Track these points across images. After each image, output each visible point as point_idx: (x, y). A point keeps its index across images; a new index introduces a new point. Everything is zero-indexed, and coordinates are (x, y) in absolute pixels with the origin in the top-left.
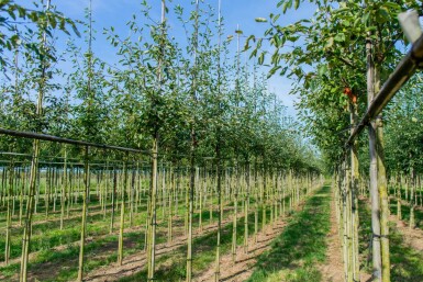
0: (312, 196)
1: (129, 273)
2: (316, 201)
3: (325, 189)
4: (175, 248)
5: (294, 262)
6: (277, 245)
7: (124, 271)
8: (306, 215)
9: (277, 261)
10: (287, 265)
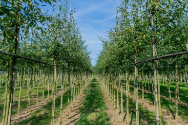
0: (91, 83)
1: (24, 119)
2: (93, 86)
3: (94, 80)
4: (41, 107)
5: (96, 110)
6: (85, 104)
7: (21, 118)
8: (92, 91)
9: (89, 110)
10: (93, 111)
